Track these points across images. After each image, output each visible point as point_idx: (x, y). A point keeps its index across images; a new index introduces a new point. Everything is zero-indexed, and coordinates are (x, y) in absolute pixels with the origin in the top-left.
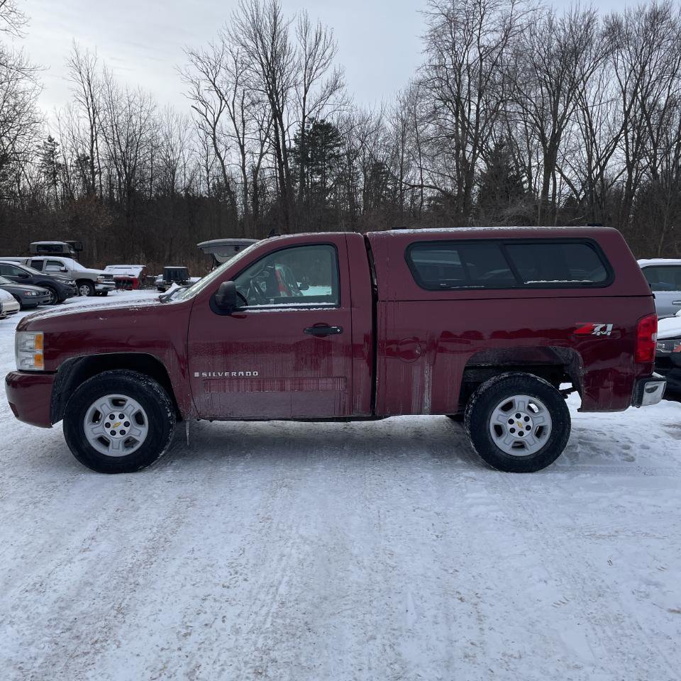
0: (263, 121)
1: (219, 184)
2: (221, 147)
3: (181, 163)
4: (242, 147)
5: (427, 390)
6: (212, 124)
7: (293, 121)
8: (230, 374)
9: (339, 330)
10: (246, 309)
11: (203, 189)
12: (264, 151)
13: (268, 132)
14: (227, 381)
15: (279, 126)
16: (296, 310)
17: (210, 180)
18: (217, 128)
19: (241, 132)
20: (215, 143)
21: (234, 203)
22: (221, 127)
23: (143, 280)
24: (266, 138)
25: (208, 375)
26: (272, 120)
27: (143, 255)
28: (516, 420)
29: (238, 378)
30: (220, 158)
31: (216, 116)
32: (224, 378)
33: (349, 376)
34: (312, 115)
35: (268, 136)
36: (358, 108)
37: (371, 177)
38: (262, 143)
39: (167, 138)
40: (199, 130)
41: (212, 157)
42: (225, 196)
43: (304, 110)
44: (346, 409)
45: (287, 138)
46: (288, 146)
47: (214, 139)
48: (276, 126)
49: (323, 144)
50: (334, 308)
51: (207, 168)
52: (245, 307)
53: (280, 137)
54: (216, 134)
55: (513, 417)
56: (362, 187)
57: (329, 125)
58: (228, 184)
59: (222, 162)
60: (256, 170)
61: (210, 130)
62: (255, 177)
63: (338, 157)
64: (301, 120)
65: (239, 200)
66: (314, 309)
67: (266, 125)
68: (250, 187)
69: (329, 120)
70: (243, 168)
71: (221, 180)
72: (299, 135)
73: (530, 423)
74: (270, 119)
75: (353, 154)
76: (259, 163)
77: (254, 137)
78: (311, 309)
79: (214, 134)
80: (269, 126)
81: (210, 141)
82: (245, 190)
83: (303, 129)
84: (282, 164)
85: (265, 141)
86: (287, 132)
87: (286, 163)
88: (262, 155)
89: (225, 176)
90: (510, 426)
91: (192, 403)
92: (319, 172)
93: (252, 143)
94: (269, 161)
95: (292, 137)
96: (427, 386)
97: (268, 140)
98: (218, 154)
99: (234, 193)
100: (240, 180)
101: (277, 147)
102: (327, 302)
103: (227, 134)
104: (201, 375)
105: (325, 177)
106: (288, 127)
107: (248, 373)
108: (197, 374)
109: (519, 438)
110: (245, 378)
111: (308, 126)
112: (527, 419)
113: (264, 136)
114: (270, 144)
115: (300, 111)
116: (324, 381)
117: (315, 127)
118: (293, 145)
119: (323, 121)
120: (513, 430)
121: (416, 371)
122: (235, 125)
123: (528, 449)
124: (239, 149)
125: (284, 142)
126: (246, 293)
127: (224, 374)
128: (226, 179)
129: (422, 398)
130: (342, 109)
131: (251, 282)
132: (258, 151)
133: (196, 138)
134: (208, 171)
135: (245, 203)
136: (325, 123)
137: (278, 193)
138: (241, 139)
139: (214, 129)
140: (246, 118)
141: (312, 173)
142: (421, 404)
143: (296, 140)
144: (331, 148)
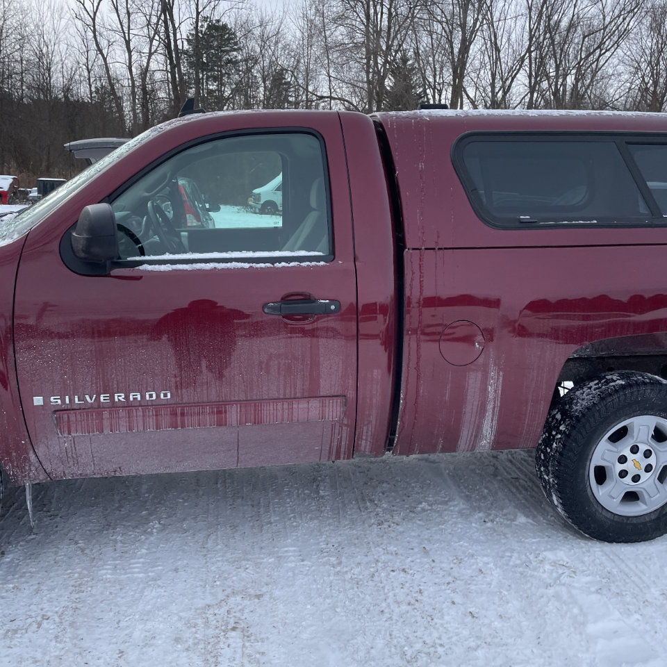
0: (150, 15)
1: (102, 87)
2: (103, 43)
3: (57, 59)
4: (128, 43)
5: (489, 414)
6: (92, 15)
7: (185, 18)
8: (112, 397)
9: (333, 307)
10: (141, 263)
11: (83, 91)
12: (153, 51)
13: (157, 27)
14: (106, 414)
15: (169, 23)
16: (246, 265)
17: (91, 81)
18: (97, 20)
19: (126, 25)
20: (95, 37)
21: (120, 108)
22: (103, 19)
23: (15, 193)
24: (154, 36)
25: (63, 401)
26: (161, 14)
27: (13, 164)
28: (630, 456)
29: (128, 405)
30: (103, 55)
31: (96, 4)
32: (99, 406)
33: (351, 394)
34: (207, 13)
35: (157, 32)
36: (258, 7)
37: (271, 88)
38: (151, 40)
39: (37, 26)
40: (76, 20)
41: (93, 54)
42: (111, 101)
43: (197, 5)
44: (342, 450)
45: (178, 36)
46: (180, 47)
47: (94, 32)
48: (165, 22)
49: (219, 47)
50: (322, 263)
51: (87, 67)
52: (137, 258)
53: (171, 35)
54: (97, 27)
55: (627, 452)
56: (262, 98)
57: (225, 26)
58: (112, 85)
59: (105, 59)
60: (145, 72)
61: (90, 22)
62: (144, 79)
63: (235, 63)
64: (195, 16)
65: (127, 107)
66: (283, 264)
67: (154, 20)
68: (139, 91)
69: (224, 20)
70: (130, 68)
71: (105, 82)
72: (192, 35)
73: (652, 460)
74: (159, 13)
75: (252, 60)
76: (148, 63)
77: (141, 33)
78: (277, 265)
79: (94, 26)
80: (158, 21)
81: (90, 34)
82: (133, 93)
83: (196, 28)
84: (174, 66)
85: (153, 38)
86: (178, 31)
87: (178, 65)
88: (151, 54)
89: (109, 77)
90: (620, 467)
91: (32, 457)
92: (215, 79)
93: (139, 41)
94: (158, 64)
95: (184, 36)
96: (490, 407)
97: (157, 37)
98: (100, 50)
99: (120, 98)
100: (126, 83)
101: (168, 46)
102: (309, 250)
103: (110, 28)
104: (46, 401)
105: (222, 84)
106: (180, 24)
107: (151, 396)
108: (38, 401)
109: (633, 487)
110: (143, 405)
111: (202, 26)
112: (647, 454)
113: (153, 32)
114: (160, 42)
115: (194, 7)
116: (303, 405)
117: (209, 27)
118: (186, 46)
119: (218, 21)
120: (623, 474)
121: (473, 381)
122: (119, 16)
123: (646, 504)
124: (124, 46)
125: (175, 41)
126: (138, 226)
127: (98, 398)
128: (110, 80)
129: (479, 428)
130: (240, 7)
131: (149, 204)
132: (146, 50)
133: (73, 30)
134: (89, 72)
135: (134, 110)
136: (221, 23)
137: (171, 99)
138: (127, 35)
139: (94, 20)
140: (131, 11)
141: (207, 79)
142: (476, 436)
143: (188, 40)
144: (227, 52)
